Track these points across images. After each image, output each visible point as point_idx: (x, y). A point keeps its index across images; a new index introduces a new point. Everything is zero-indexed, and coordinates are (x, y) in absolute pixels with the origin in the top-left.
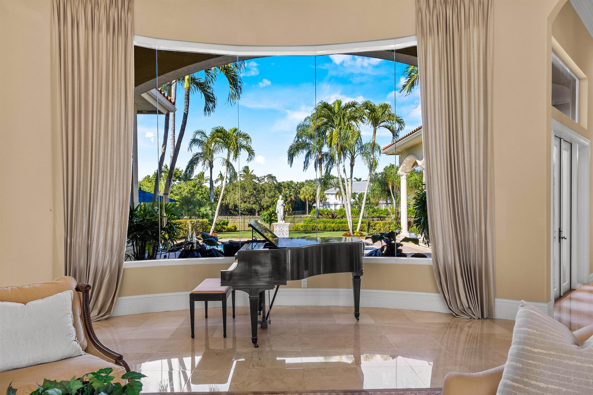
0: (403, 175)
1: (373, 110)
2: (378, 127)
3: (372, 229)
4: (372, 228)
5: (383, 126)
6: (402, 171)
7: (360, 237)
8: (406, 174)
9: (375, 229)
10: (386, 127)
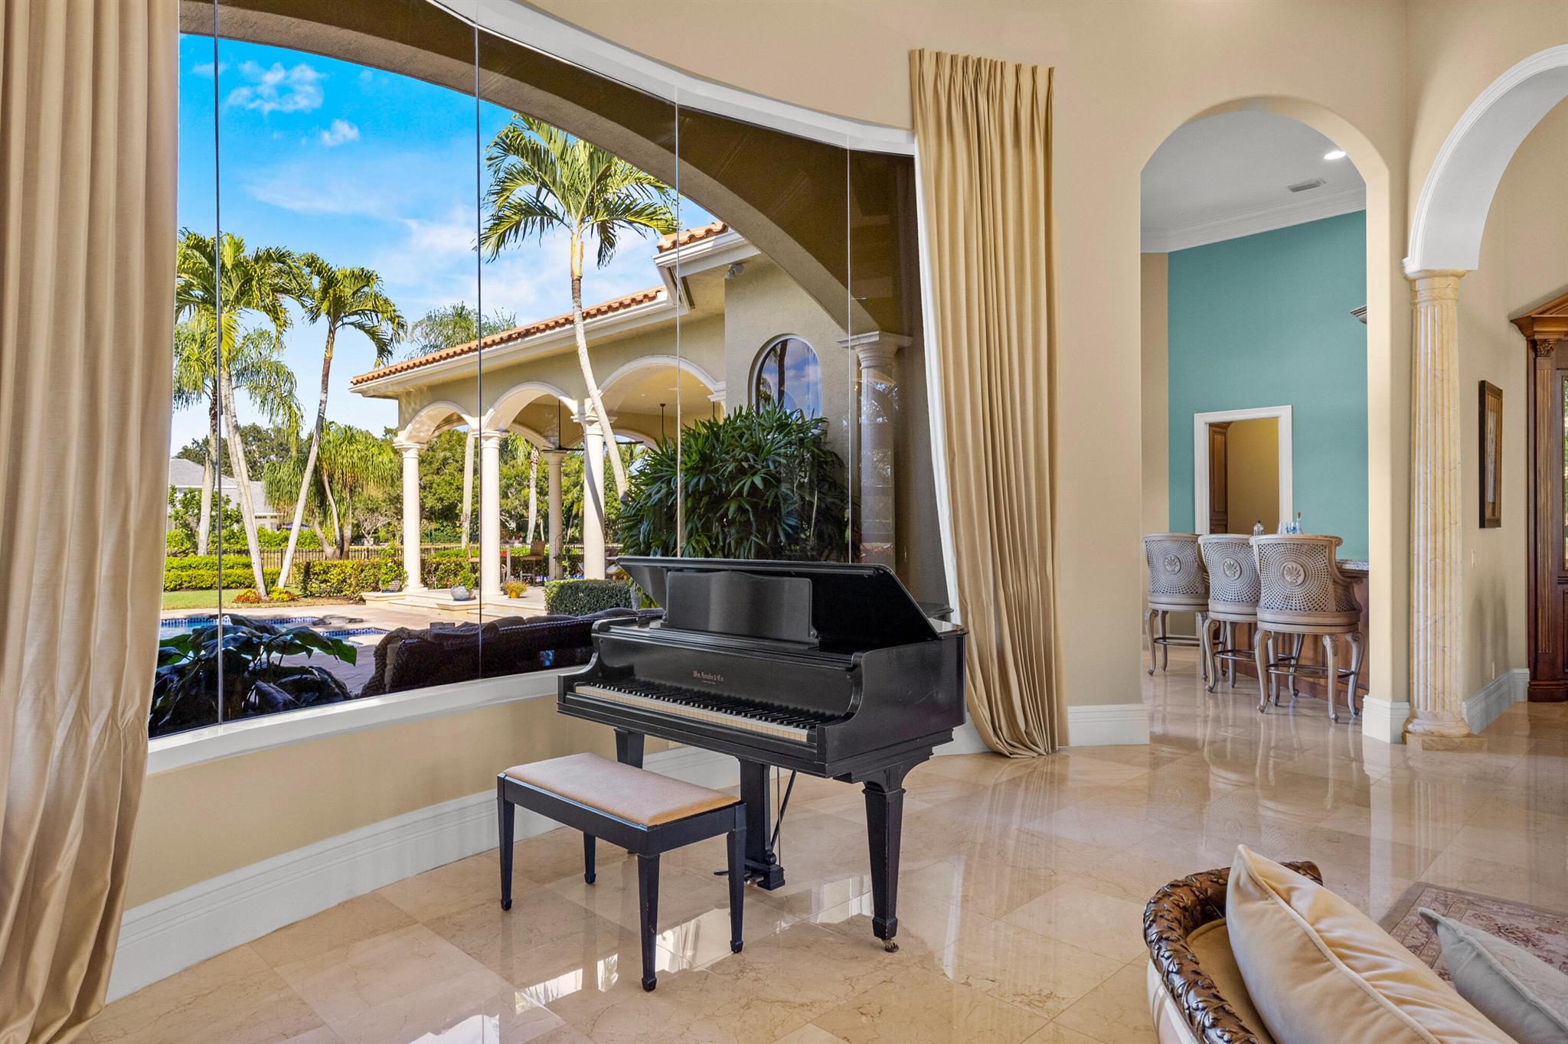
0: (409, 449)
1: (330, 282)
2: (340, 323)
3: (318, 582)
4: (316, 579)
5: (352, 324)
6: (410, 438)
7: (289, 603)
8: (418, 446)
9: (325, 581)
10: (361, 326)
